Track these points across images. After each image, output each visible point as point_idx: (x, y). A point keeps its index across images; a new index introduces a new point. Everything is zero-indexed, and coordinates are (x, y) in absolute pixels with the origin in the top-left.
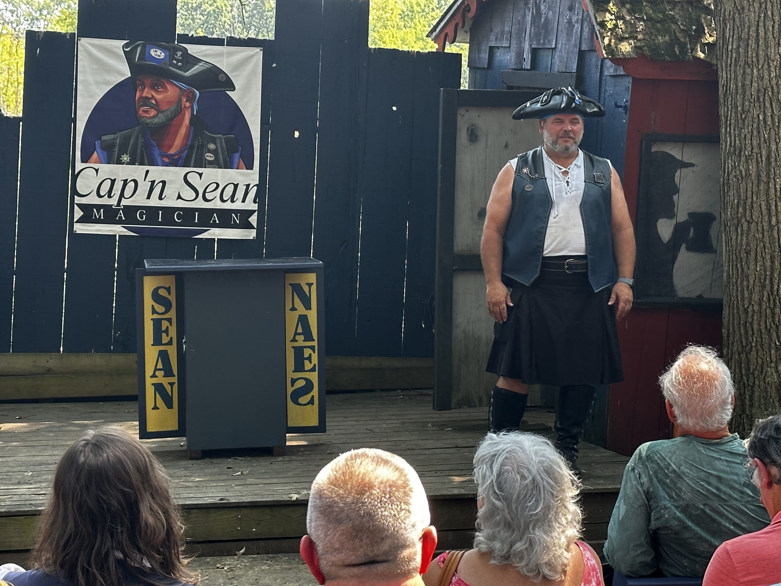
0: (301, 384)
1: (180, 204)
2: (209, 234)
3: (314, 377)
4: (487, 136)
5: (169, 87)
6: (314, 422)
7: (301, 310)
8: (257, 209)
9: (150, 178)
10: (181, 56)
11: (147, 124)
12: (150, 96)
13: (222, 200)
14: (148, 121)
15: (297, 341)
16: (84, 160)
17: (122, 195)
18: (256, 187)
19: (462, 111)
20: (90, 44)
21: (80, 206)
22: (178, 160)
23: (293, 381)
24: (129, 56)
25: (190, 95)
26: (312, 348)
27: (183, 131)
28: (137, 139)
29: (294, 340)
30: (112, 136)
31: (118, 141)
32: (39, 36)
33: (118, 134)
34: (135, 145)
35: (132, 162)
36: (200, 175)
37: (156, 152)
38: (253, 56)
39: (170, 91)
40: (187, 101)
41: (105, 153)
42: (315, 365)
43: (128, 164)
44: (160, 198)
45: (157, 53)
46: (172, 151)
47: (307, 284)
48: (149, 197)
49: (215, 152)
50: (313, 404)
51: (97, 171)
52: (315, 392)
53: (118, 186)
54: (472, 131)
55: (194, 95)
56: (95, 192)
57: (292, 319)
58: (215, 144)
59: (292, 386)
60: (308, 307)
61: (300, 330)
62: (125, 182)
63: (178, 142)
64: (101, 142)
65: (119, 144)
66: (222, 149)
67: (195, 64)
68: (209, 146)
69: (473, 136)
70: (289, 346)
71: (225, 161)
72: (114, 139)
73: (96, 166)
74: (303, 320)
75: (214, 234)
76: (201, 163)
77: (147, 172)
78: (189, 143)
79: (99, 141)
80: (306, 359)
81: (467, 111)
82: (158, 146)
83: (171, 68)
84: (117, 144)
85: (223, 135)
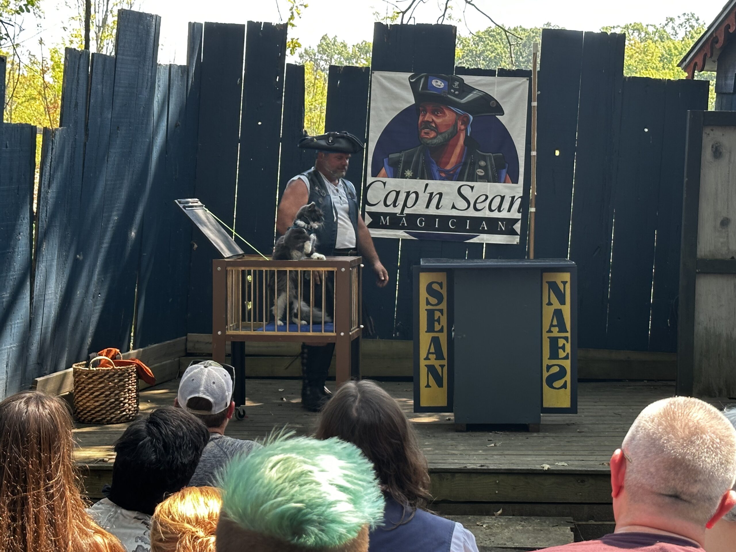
0: (556, 369)
1: (454, 213)
2: (479, 239)
3: (567, 364)
4: (730, 152)
5: (447, 112)
6: (566, 404)
7: (556, 304)
8: (520, 217)
9: (429, 190)
10: (458, 85)
11: (428, 144)
12: (431, 120)
13: (491, 210)
14: (428, 142)
15: (552, 332)
16: (374, 175)
17: (405, 205)
18: (520, 199)
19: (707, 130)
20: (381, 76)
21: (371, 214)
22: (453, 175)
23: (549, 367)
24: (414, 86)
25: (465, 119)
26: (566, 338)
27: (458, 150)
28: (419, 157)
29: (550, 331)
30: (397, 155)
31: (403, 159)
32: (340, 70)
33: (403, 153)
34: (417, 162)
35: (414, 177)
36: (472, 188)
37: (435, 168)
38: (519, 85)
39: (448, 115)
40: (462, 124)
41: (392, 169)
42: (568, 354)
43: (411, 178)
44: (437, 208)
45: (438, 84)
46: (448, 167)
47: (562, 282)
48: (427, 207)
49: (485, 168)
50: (566, 388)
51: (384, 184)
52: (568, 378)
53: (402, 197)
54: (716, 148)
55: (469, 119)
56: (382, 202)
57: (548, 312)
58: (486, 161)
59: (548, 371)
60: (563, 302)
61: (555, 323)
62: (408, 194)
63: (454, 159)
64: (389, 159)
65: (404, 161)
66: (492, 165)
67: (470, 93)
68: (480, 163)
69: (717, 153)
70: (545, 335)
71: (494, 176)
72: (400, 157)
73: (384, 180)
74: (558, 313)
75: (483, 239)
76: (473, 178)
77: (427, 185)
78: (463, 160)
79: (387, 159)
80: (560, 348)
81: (712, 130)
82: (437, 163)
83: (449, 96)
84: (402, 162)
85: (492, 153)
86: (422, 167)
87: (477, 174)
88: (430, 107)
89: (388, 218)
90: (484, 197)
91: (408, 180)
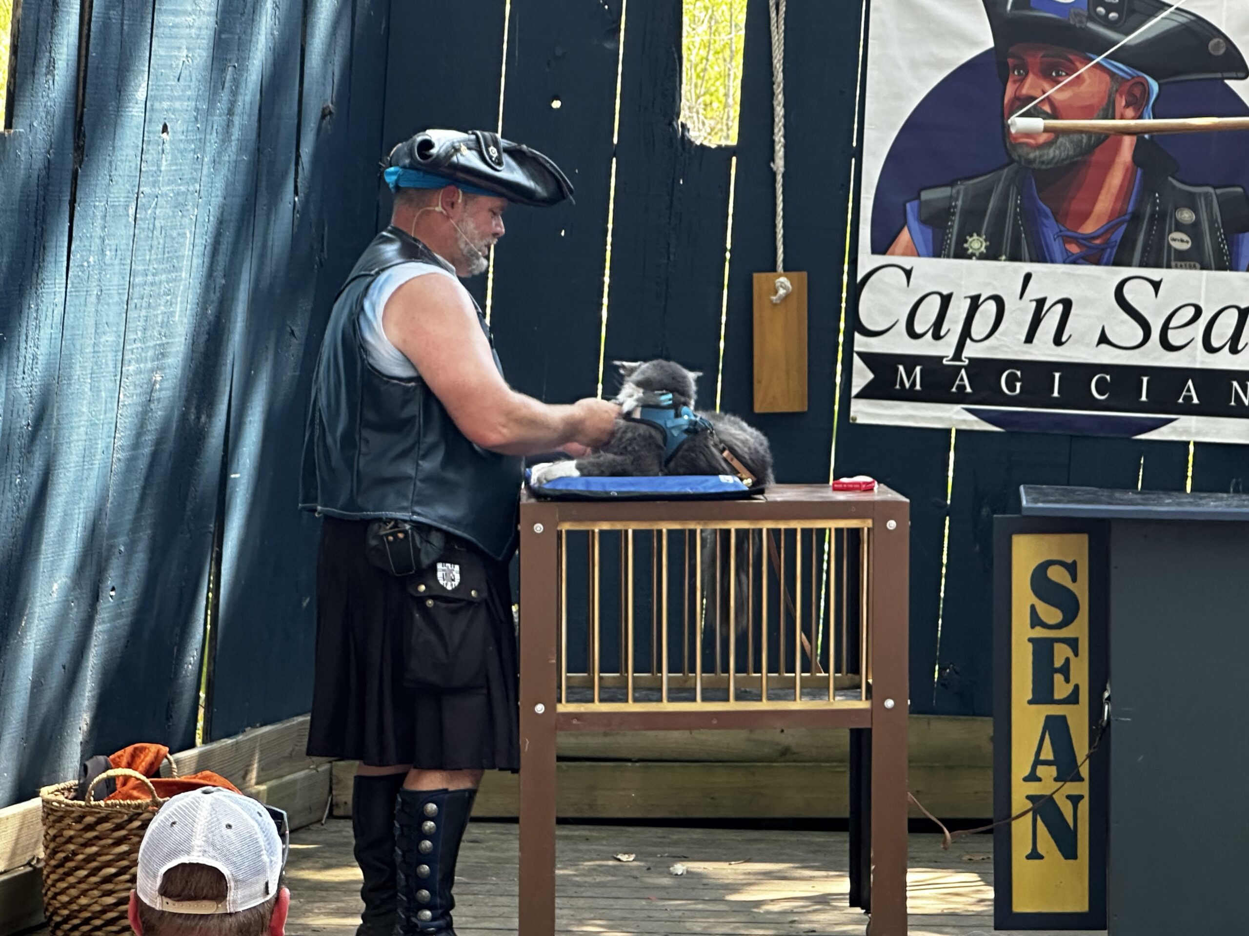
2: (1175, 431)
9: (1034, 291)
11: (1030, 162)
12: (1039, 94)
13: (1209, 348)
14: (1032, 156)
16: (880, 247)
17: (966, 333)
21: (869, 359)
22: (1101, 249)
25: (1137, 92)
27: (1116, 179)
28: (1005, 197)
30: (945, 192)
31: (959, 203)
33: (961, 187)
34: (1001, 214)
35: (991, 255)
36: (1156, 285)
37: (1050, 230)
39: (1088, 81)
40: (1127, 105)
41: (929, 232)
44: (1058, 341)
46: (1089, 228)
48: (1029, 339)
49: (1193, 230)
51: (908, 273)
53: (958, 310)
55: (1146, 90)
56: (902, 325)
58: (1194, 209)
62: (975, 303)
63: (1104, 205)
64: (921, 205)
65: (962, 210)
66: (1212, 222)
67: (1151, 15)
68: (1178, 215)
71: (1218, 251)
72: (951, 198)
75: (1186, 431)
76: (1157, 257)
77: (1028, 277)
78: (1130, 209)
79: (916, 203)
82: (1055, 214)
83: (1091, 26)
84: (958, 211)
85: (1215, 188)
86: (1015, 226)
87: (1170, 246)
88: (1036, 58)
89: (918, 369)
90: (1191, 311)
91: (974, 262)
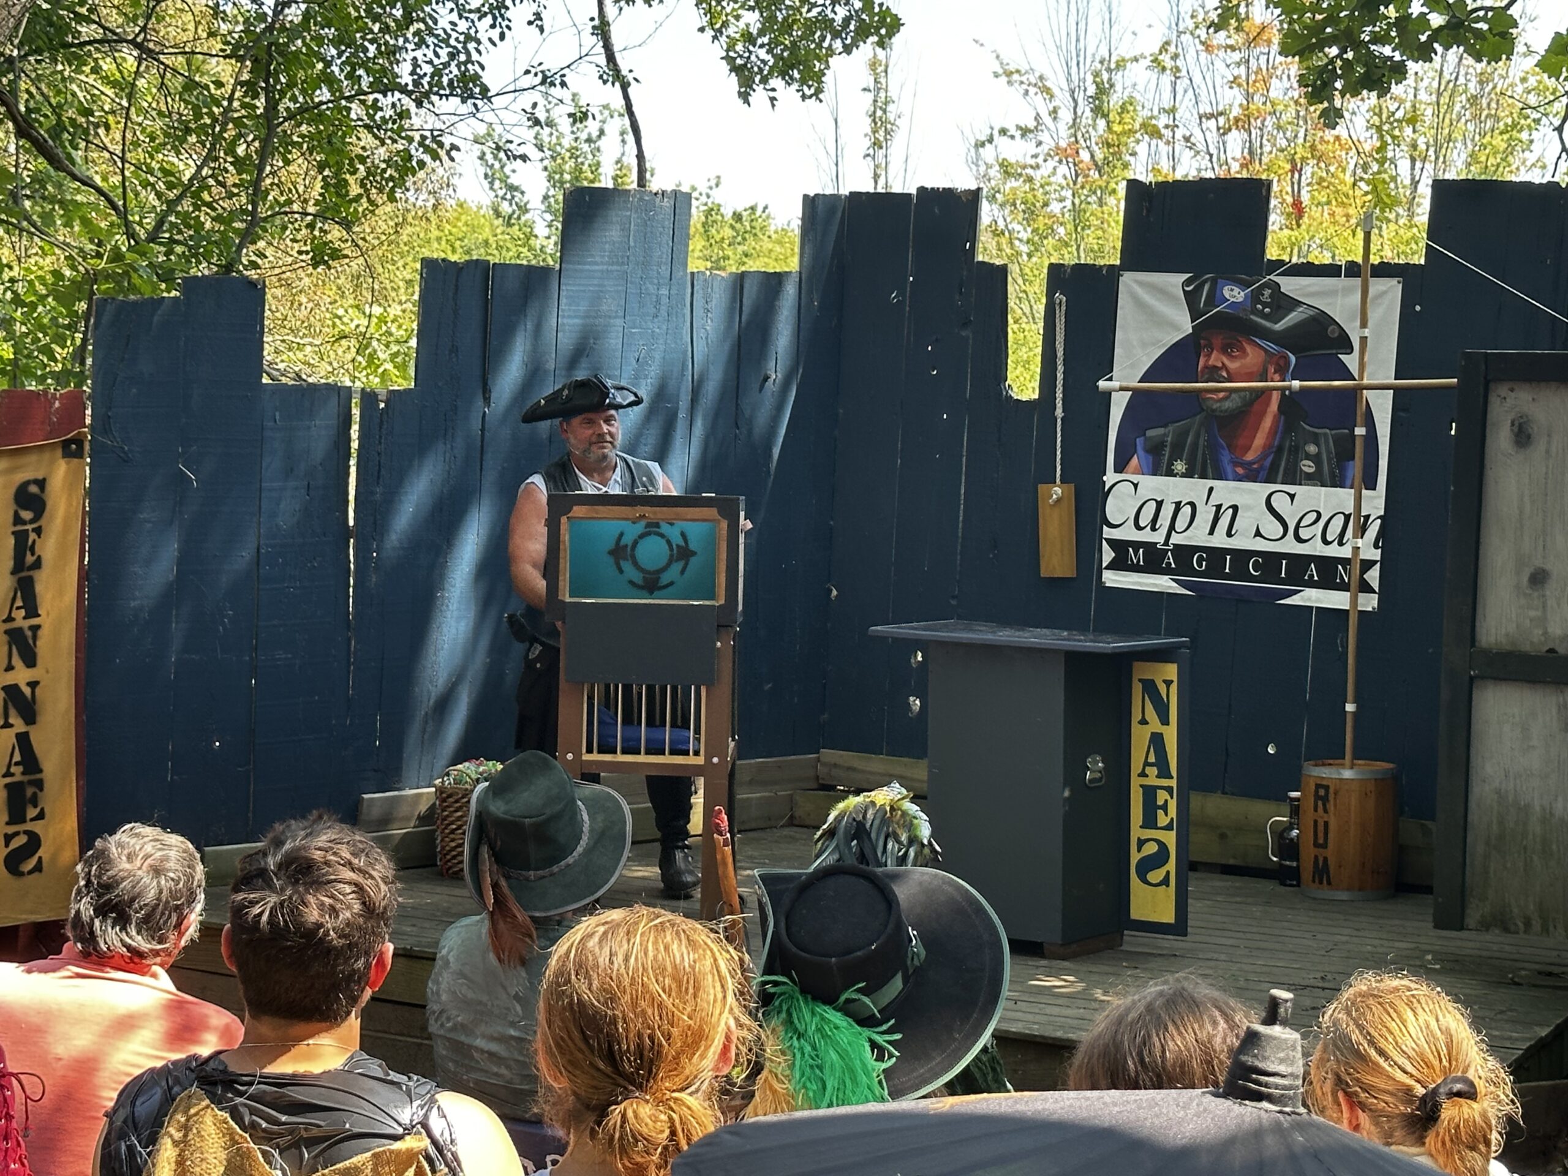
0: (1151, 848)
1: (1260, 545)
2: (1302, 599)
3: (1170, 839)
4: (1549, 436)
6: (1168, 916)
7: (1155, 725)
8: (1378, 558)
9: (1214, 501)
10: (1271, 296)
11: (1214, 411)
12: (1220, 365)
13: (1326, 542)
14: (1215, 407)
15: (1147, 776)
17: (1172, 528)
18: (1379, 521)
19: (1503, 390)
20: (1137, 281)
21: (1111, 542)
22: (1258, 471)
23: (1141, 843)
24: (1191, 298)
25: (1282, 362)
26: (1169, 790)
27: (1267, 423)
28: (1197, 436)
29: (1143, 774)
30: (1160, 431)
31: (1169, 439)
33: (1171, 428)
34: (1195, 445)
35: (1188, 474)
36: (1292, 497)
37: (1226, 458)
38: (1384, 293)
39: (1251, 355)
40: (1275, 372)
41: (1151, 458)
42: (1172, 819)
43: (1183, 476)
44: (1229, 534)
45: (1234, 294)
46: (1250, 456)
47: (1165, 681)
48: (1211, 532)
49: (1316, 459)
50: (1168, 886)
51: (1136, 486)
52: (1171, 866)
53: (1167, 511)
54: (1520, 425)
55: (1288, 361)
56: (1131, 522)
57: (1140, 737)
58: (1318, 445)
59: (1139, 850)
60: (1165, 721)
61: (1152, 759)
62: (1178, 506)
63: (1260, 440)
64: (1146, 439)
65: (1171, 443)
66: (1329, 452)
67: (1292, 310)
68: (1307, 448)
69: (1523, 436)
70: (1136, 782)
71: (1333, 475)
74: (1157, 740)
75: (1309, 599)
76: (1293, 477)
77: (1211, 490)
78: (1276, 443)
79: (1142, 438)
80: (1160, 807)
81: (1512, 390)
82: (1229, 446)
83: (1252, 317)
84: (1168, 444)
85: (1330, 429)
86: (1204, 454)
87: (1301, 470)
88: (1217, 341)
89: (1141, 550)
90: (1315, 515)
91: (1178, 479)
